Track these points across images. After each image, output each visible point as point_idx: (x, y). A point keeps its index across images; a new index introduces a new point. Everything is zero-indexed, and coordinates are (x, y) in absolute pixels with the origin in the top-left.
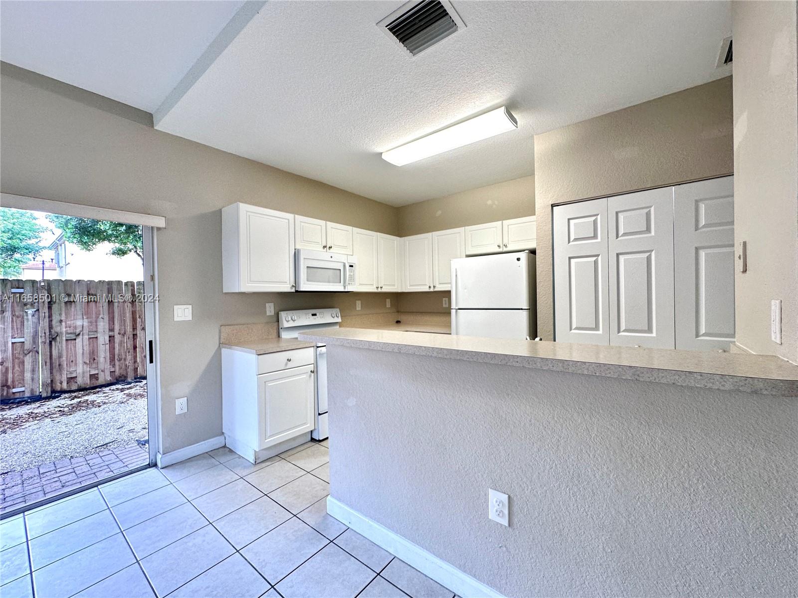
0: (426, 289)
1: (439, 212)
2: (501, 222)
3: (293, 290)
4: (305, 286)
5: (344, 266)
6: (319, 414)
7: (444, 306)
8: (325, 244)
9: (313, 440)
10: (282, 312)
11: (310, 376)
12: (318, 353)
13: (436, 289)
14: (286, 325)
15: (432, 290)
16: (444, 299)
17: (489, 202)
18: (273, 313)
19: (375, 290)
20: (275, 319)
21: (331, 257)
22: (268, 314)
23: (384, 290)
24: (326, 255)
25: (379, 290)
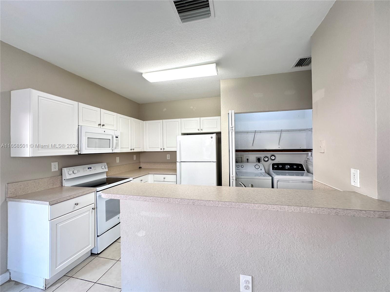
0: (159, 150)
1: (165, 109)
2: (199, 118)
3: (77, 153)
4: (85, 151)
5: (113, 137)
6: (98, 236)
7: (168, 159)
8: (99, 123)
9: (92, 254)
10: (65, 169)
11: (92, 212)
12: (98, 196)
13: (165, 150)
14: (68, 177)
15: (162, 150)
16: (167, 155)
17: (192, 107)
18: (57, 169)
19: (130, 151)
20: (59, 173)
21: (104, 131)
22: (53, 170)
23: (135, 151)
24: (100, 130)
25: (132, 151)
